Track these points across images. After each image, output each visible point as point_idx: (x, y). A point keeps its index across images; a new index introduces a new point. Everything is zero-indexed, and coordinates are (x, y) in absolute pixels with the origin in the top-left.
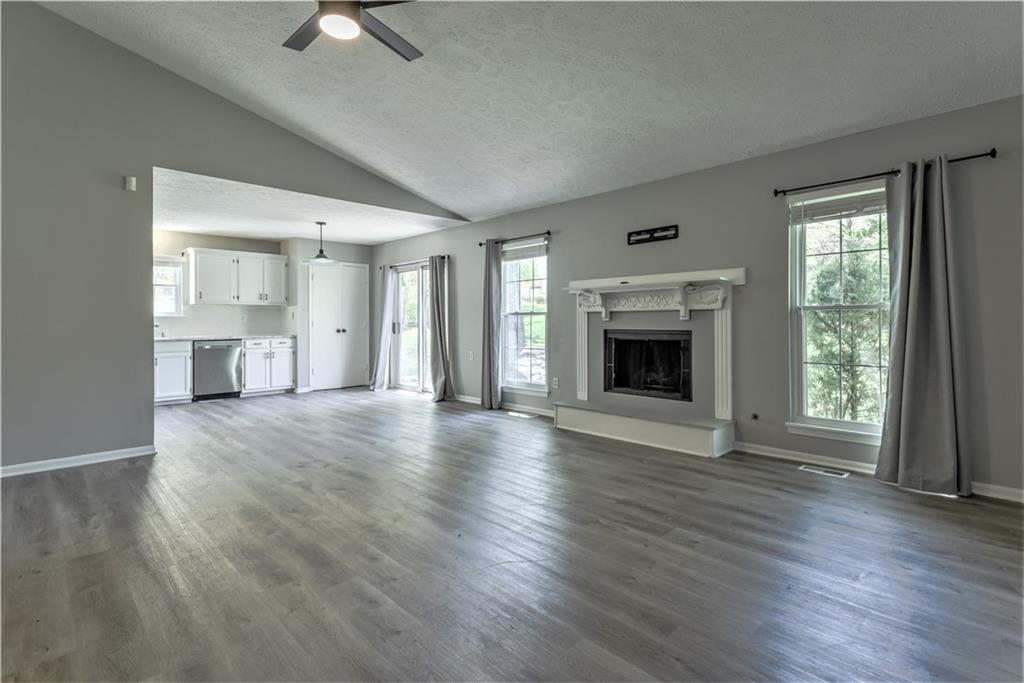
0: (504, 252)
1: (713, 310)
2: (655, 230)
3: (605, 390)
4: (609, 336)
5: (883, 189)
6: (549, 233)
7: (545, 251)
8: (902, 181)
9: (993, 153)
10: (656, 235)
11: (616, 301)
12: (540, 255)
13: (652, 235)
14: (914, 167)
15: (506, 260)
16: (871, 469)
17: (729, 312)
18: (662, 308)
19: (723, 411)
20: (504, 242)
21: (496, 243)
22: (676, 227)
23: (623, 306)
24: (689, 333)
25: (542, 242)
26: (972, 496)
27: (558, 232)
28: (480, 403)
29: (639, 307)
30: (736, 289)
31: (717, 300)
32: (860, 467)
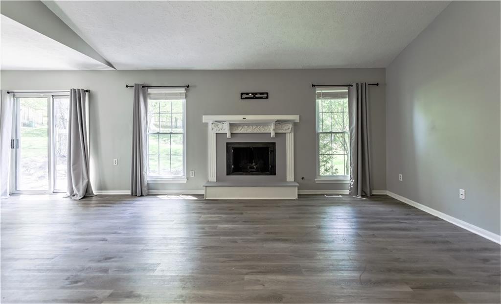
0: (149, 94)
1: (285, 133)
2: (256, 94)
3: (227, 175)
4: (229, 146)
5: (347, 91)
6: (188, 86)
7: (185, 97)
8: (354, 89)
9: (377, 85)
10: (256, 96)
11: (236, 127)
12: (180, 99)
13: (255, 96)
14: (357, 84)
15: (151, 99)
16: (347, 192)
17: (293, 134)
18: (262, 132)
19: (290, 177)
20: (149, 87)
21: (143, 87)
22: (267, 93)
23: (239, 130)
24: (274, 144)
25: (183, 91)
26: (373, 195)
27: (195, 86)
28: (130, 194)
29: (249, 131)
30: (295, 124)
31: (289, 129)
32: (343, 192)
